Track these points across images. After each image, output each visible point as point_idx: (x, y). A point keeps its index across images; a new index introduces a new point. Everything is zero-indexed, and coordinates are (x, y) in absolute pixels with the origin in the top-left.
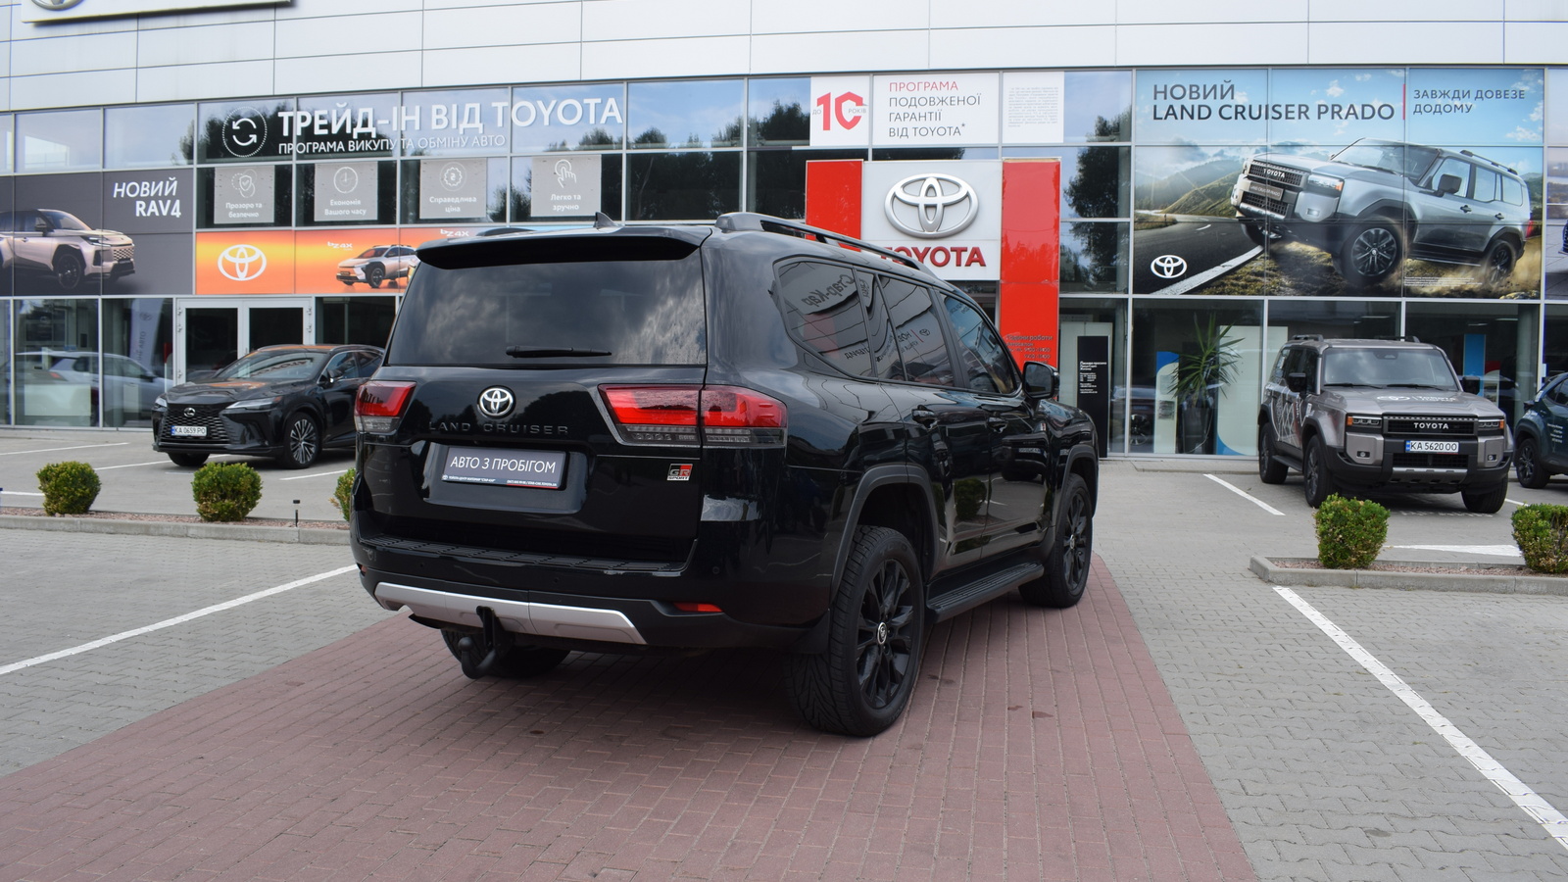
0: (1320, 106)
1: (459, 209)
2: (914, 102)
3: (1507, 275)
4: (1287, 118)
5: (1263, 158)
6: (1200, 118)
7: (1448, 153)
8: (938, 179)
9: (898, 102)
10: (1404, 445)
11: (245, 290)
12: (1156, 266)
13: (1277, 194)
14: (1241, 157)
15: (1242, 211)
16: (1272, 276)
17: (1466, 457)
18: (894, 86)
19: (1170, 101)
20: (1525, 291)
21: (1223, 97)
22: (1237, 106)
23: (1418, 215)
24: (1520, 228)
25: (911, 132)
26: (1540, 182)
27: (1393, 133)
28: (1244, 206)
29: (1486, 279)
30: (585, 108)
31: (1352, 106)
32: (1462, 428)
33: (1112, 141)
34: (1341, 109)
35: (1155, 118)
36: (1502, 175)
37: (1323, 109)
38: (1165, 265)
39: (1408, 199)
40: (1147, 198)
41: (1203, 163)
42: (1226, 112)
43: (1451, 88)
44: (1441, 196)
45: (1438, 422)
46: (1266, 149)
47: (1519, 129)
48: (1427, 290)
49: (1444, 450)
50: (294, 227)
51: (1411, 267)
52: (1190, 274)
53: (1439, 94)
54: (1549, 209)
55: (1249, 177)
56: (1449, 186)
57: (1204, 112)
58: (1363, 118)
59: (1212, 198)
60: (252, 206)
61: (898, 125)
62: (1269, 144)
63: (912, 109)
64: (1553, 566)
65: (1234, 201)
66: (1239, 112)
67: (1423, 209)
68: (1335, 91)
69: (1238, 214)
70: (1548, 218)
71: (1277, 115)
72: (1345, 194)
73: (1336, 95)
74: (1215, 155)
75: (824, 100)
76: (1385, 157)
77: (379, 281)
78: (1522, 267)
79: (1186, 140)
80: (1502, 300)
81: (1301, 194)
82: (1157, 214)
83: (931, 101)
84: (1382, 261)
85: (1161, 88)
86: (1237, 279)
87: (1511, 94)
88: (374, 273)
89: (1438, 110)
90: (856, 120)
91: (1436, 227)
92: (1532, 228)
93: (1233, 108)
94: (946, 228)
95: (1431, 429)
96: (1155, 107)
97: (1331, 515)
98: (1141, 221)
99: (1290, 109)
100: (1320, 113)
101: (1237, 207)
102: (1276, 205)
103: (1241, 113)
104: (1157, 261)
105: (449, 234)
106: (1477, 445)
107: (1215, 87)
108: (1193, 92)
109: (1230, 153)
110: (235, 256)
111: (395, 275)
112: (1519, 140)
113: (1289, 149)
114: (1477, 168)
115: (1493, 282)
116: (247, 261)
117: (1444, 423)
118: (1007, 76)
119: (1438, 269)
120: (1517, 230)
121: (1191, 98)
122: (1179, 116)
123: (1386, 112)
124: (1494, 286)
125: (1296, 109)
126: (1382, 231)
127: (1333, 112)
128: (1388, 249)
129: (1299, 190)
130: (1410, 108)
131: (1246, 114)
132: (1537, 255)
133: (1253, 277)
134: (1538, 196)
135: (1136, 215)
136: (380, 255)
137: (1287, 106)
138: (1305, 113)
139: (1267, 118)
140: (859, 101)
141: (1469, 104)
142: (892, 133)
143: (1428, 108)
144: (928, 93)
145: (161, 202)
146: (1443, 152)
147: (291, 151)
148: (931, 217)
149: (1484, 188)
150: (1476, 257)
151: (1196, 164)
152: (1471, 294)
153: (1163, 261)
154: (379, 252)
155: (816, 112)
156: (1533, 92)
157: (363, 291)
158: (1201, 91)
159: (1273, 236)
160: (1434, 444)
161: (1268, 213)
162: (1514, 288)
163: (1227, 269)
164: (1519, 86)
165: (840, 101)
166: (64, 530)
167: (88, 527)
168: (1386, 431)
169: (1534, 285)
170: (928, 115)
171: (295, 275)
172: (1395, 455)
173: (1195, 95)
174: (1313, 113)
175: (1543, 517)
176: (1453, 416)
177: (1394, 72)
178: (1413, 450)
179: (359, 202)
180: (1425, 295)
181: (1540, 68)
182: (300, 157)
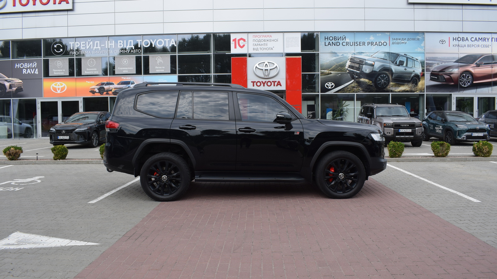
0: (368, 42)
1: (127, 71)
2: (260, 41)
3: (416, 86)
4: (360, 45)
5: (354, 56)
6: (337, 45)
7: (401, 54)
8: (268, 62)
9: (255, 41)
10: (398, 130)
11: (60, 96)
12: (326, 85)
13: (357, 66)
14: (348, 56)
15: (348, 70)
16: (357, 88)
17: (413, 133)
18: (254, 36)
19: (329, 41)
20: (421, 90)
21: (343, 40)
22: (347, 42)
23: (394, 71)
24: (419, 74)
25: (259, 49)
26: (424, 62)
27: (387, 49)
28: (349, 69)
29: (411, 87)
30: (165, 42)
31: (376, 42)
32: (412, 126)
33: (313, 51)
34: (373, 43)
35: (325, 45)
36: (414, 60)
37: (369, 43)
38: (329, 85)
39: (391, 67)
40: (323, 67)
41: (338, 58)
42: (344, 44)
43: (401, 38)
44: (399, 66)
45: (406, 124)
46: (354, 54)
47: (418, 48)
48: (396, 91)
49: (408, 131)
50: (75, 77)
51: (392, 84)
52: (335, 87)
53: (398, 39)
54: (426, 69)
55: (350, 61)
56: (401, 63)
57: (338, 44)
58: (379, 45)
59: (340, 67)
60: (61, 70)
61: (256, 47)
62: (355, 52)
63: (259, 43)
64: (441, 155)
65: (346, 68)
66: (347, 44)
67: (395, 69)
68: (372, 38)
69: (348, 71)
70: (426, 71)
71: (357, 45)
72: (375, 66)
73: (372, 39)
74: (341, 55)
75: (235, 40)
76: (385, 56)
77: (103, 93)
78: (420, 84)
79: (334, 51)
80: (415, 93)
81: (364, 66)
82: (326, 71)
83: (264, 41)
84: (385, 83)
85: (326, 37)
86: (348, 88)
87: (416, 39)
88: (101, 90)
89: (398, 43)
90: (244, 46)
91: (398, 74)
92: (422, 74)
93: (346, 43)
94: (271, 76)
95: (405, 126)
96: (325, 42)
97: (392, 146)
98: (322, 73)
99: (360, 43)
100: (368, 44)
101: (347, 69)
102: (358, 69)
103: (348, 44)
104: (327, 84)
105: (125, 78)
106: (416, 130)
107: (341, 37)
108: (335, 38)
109: (345, 55)
110: (56, 86)
111: (108, 91)
112: (419, 51)
113: (360, 54)
114: (408, 59)
115: (413, 88)
116: (60, 87)
117: (408, 125)
118: (285, 34)
119: (399, 85)
120: (418, 75)
121: (334, 40)
122: (331, 45)
123: (385, 44)
124: (413, 89)
125: (362, 43)
126: (385, 75)
127: (371, 44)
128: (386, 80)
129: (363, 65)
130: (391, 43)
131: (349, 44)
132: (424, 81)
133: (352, 88)
134: (423, 66)
135: (321, 72)
136: (103, 85)
137: (360, 42)
138: (364, 44)
139: (354, 45)
140: (244, 40)
141: (406, 42)
142: (254, 49)
143: (395, 43)
144: (264, 38)
145: (31, 69)
146: (399, 54)
147: (74, 54)
148: (266, 73)
149: (410, 64)
150: (408, 82)
151: (336, 58)
152: (407, 91)
153: (328, 84)
154: (103, 84)
155: (232, 43)
156: (422, 39)
157: (98, 95)
158: (337, 38)
159: (357, 77)
160: (405, 130)
161: (355, 71)
162: (418, 90)
163: (345, 86)
164: (418, 37)
165: (239, 40)
166: (62, 164)
167: (70, 163)
168: (394, 127)
169: (423, 89)
170: (264, 44)
171: (76, 91)
172: (396, 133)
173: (335, 39)
174: (366, 44)
175: (438, 144)
176: (410, 123)
177: (387, 33)
178: (400, 131)
179: (96, 69)
180: (396, 92)
181: (423, 32)
182: (76, 56)
